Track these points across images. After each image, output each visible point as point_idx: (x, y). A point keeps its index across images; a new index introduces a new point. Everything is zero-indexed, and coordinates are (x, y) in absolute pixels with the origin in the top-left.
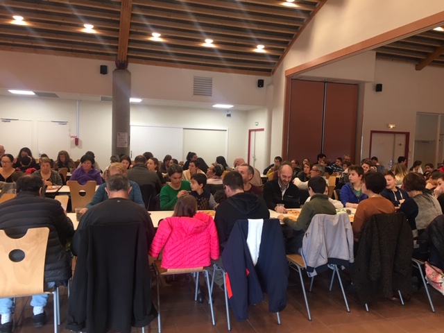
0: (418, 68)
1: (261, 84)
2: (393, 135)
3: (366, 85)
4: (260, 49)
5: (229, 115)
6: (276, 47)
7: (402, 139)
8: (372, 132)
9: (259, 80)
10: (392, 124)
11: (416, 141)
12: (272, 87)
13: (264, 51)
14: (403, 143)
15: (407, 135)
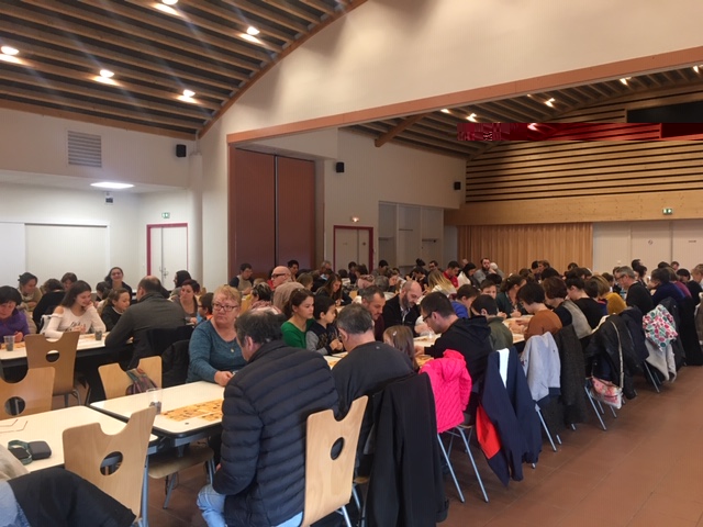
0: (378, 144)
1: (181, 151)
2: (355, 231)
3: (326, 163)
4: (187, 96)
5: (109, 201)
6: (213, 96)
7: (365, 236)
8: (336, 227)
9: (178, 146)
10: (356, 217)
11: (380, 239)
12: (199, 159)
13: (193, 101)
14: (367, 242)
15: (371, 230)
